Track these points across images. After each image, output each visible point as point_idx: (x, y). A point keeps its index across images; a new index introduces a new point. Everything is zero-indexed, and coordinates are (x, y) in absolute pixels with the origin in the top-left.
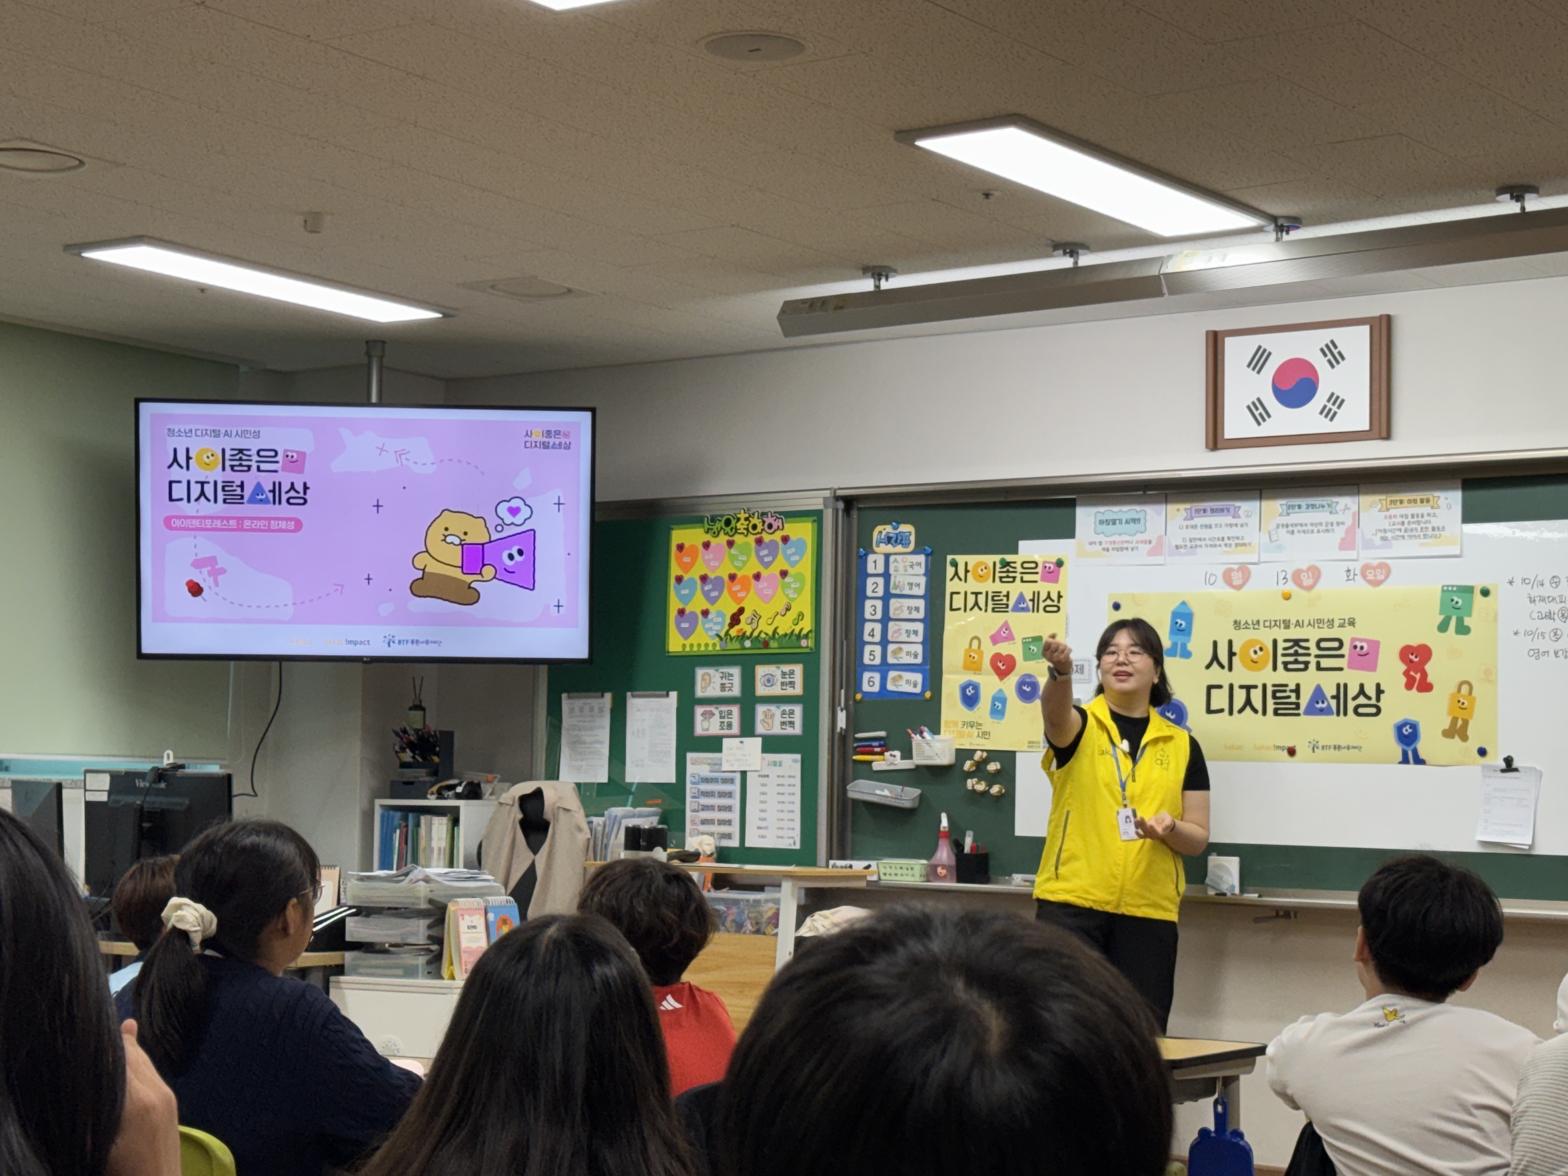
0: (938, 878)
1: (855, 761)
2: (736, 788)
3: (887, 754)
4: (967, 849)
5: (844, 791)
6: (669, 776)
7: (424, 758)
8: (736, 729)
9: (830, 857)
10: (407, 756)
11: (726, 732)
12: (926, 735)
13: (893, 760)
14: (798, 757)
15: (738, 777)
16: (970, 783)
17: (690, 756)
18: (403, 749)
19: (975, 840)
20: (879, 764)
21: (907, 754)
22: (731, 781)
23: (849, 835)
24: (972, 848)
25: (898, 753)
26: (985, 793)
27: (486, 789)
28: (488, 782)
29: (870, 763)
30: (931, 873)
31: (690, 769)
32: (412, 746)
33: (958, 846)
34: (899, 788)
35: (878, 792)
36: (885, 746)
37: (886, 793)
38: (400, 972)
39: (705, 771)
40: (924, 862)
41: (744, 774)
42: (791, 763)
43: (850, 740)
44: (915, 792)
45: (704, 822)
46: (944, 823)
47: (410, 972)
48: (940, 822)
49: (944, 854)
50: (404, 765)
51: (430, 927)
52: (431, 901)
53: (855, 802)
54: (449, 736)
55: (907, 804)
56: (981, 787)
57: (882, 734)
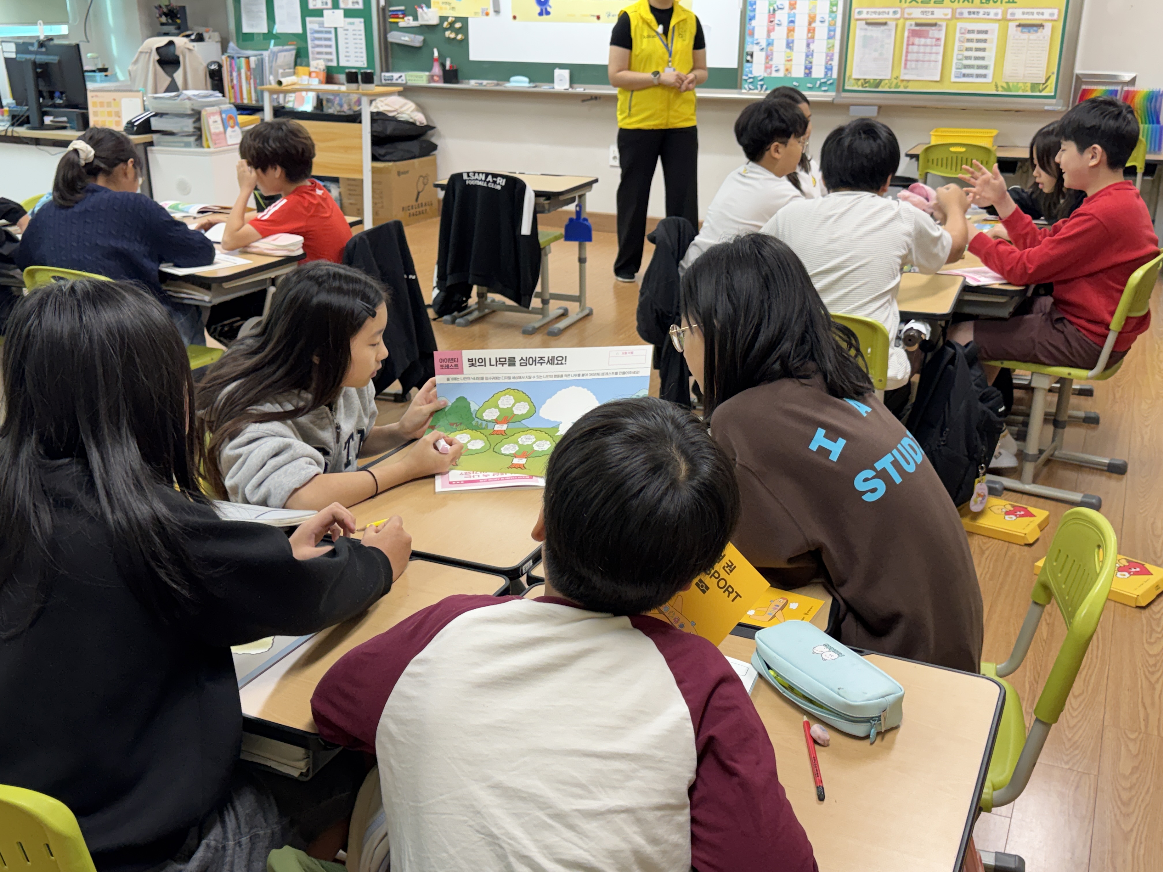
0: (434, 81)
1: (391, 22)
2: (333, 36)
3: (406, 18)
4: (448, 67)
5: (386, 38)
6: (298, 29)
7: (173, 20)
8: (330, 5)
9: (382, 71)
10: (164, 19)
11: (325, 7)
12: (425, 8)
13: (408, 22)
14: (362, 20)
15: (333, 31)
16: (448, 34)
17: (308, 19)
18: (161, 16)
19: (451, 62)
20: (402, 23)
21: (416, 18)
22: (330, 32)
23: (390, 61)
24: (451, 67)
25: (411, 18)
26: (455, 39)
27: (206, 36)
28: (207, 32)
29: (397, 23)
30: (431, 79)
31: (309, 26)
32: (166, 15)
33: (443, 66)
34: (412, 36)
35: (403, 38)
36: (405, 14)
37: (407, 39)
38: (182, 144)
39: (316, 27)
40: (427, 73)
41: (336, 29)
42: (359, 23)
43: (387, 12)
44: (420, 38)
45: (319, 53)
46: (436, 54)
47: (187, 145)
48: (433, 53)
49: (437, 70)
50: (162, 24)
51: (194, 122)
52: (193, 110)
53: (392, 44)
54: (183, 8)
55: (417, 44)
56: (452, 36)
57: (402, 8)
